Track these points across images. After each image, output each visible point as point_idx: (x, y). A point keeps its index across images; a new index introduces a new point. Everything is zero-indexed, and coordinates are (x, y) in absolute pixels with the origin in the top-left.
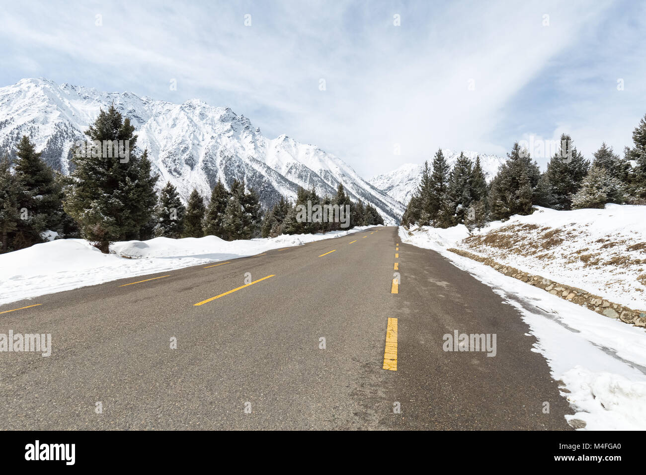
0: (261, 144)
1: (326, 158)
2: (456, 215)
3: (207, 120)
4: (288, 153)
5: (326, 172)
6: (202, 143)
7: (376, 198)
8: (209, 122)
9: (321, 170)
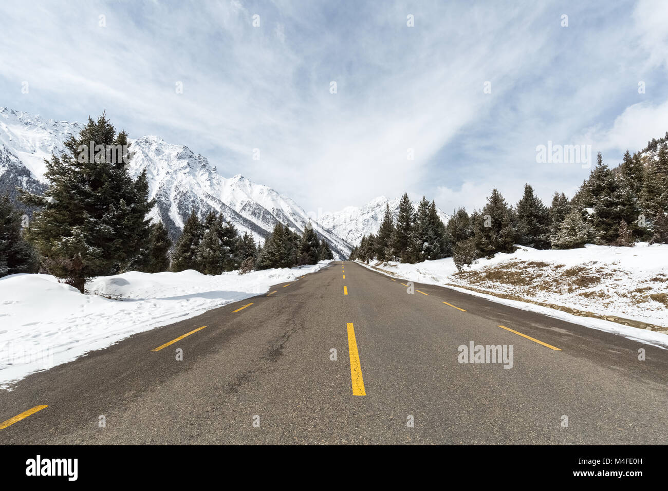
0: (217, 182)
1: (279, 197)
2: (423, 252)
3: (163, 156)
4: (243, 191)
5: (279, 210)
6: (156, 178)
7: (323, 235)
8: (165, 158)
9: (273, 209)
